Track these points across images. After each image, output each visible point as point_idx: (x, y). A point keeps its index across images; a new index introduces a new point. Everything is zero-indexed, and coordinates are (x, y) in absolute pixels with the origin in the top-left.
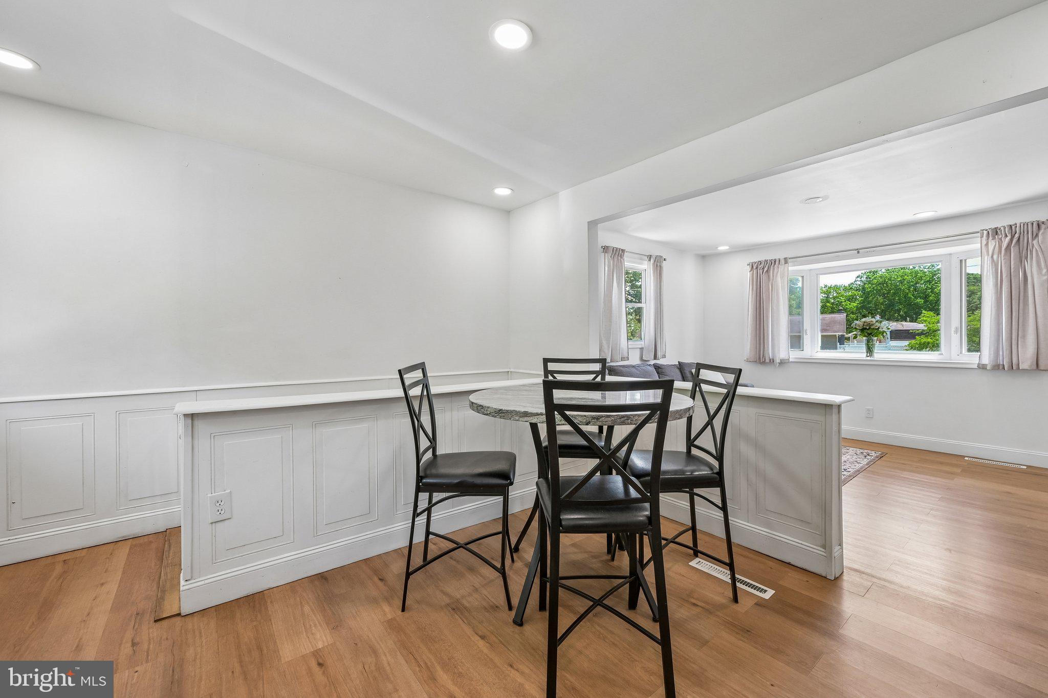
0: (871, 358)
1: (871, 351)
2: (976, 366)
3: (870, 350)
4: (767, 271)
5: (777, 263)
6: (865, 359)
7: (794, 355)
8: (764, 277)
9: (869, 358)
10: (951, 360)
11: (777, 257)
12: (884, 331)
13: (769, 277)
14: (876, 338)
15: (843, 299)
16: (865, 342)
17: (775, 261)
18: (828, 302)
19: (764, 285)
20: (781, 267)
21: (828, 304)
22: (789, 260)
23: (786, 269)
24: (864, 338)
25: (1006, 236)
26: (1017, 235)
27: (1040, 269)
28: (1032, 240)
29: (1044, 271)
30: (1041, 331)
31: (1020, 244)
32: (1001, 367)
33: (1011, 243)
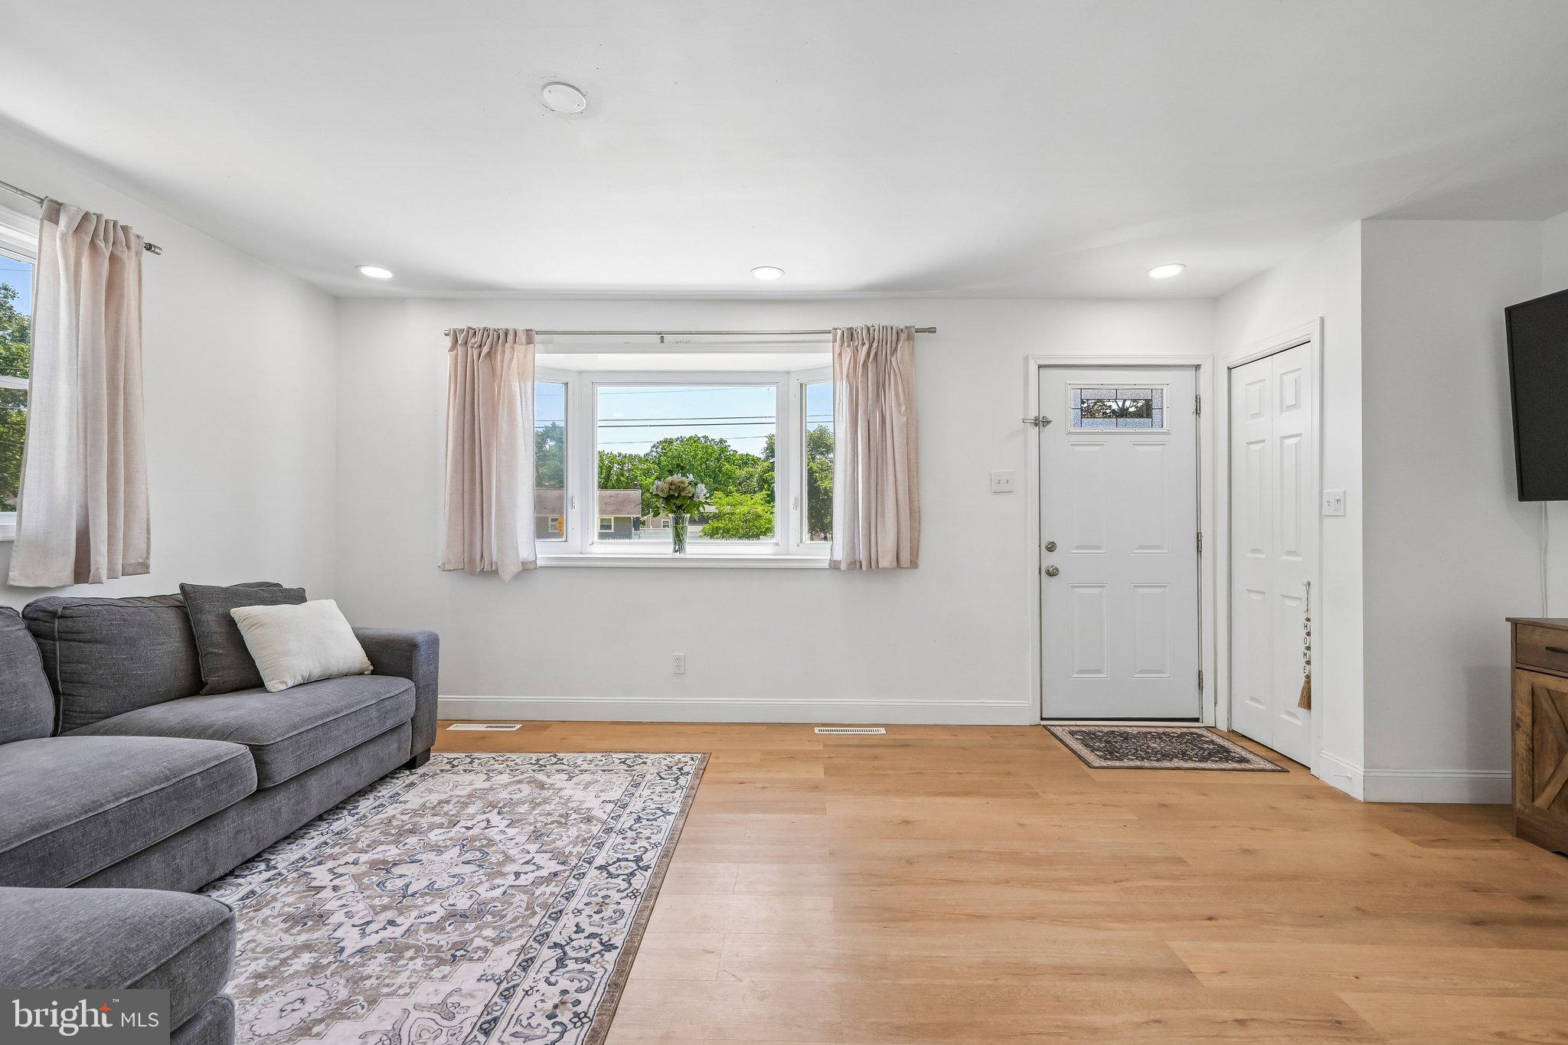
0: (682, 556)
1: (680, 541)
2: (826, 565)
3: (679, 539)
4: (489, 354)
5: (510, 338)
6: (670, 556)
7: (546, 551)
8: (482, 368)
9: (677, 555)
10: (789, 554)
11: (510, 326)
12: (701, 503)
13: (493, 368)
14: (689, 515)
15: (638, 473)
16: (671, 523)
17: (506, 334)
18: (622, 475)
19: (480, 386)
20: (520, 349)
21: (622, 478)
22: (537, 338)
23: (530, 356)
24: (670, 515)
25: (863, 344)
26: (875, 345)
27: (899, 404)
28: (892, 355)
29: (903, 408)
30: (901, 504)
31: (879, 360)
32: (858, 566)
33: (868, 354)
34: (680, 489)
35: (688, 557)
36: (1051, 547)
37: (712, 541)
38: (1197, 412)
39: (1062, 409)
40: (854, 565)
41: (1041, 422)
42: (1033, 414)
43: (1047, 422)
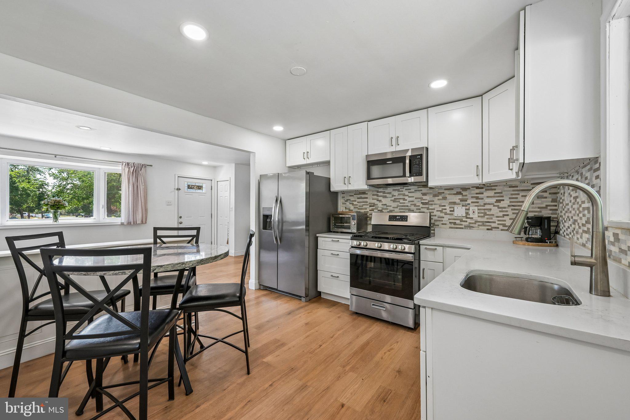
0: (57, 223)
3: (55, 218)
6: (48, 224)
9: (54, 223)
10: (99, 222)
14: (60, 210)
16: (52, 213)
25: (132, 167)
26: (135, 168)
27: (142, 183)
28: (140, 171)
29: (143, 184)
30: (143, 208)
31: (136, 172)
32: (130, 224)
33: (133, 170)
34: (59, 202)
35: (59, 223)
36: (181, 217)
37: (77, 218)
38: (212, 189)
39: (184, 187)
40: (129, 223)
41: (178, 189)
42: (177, 187)
43: (180, 189)
